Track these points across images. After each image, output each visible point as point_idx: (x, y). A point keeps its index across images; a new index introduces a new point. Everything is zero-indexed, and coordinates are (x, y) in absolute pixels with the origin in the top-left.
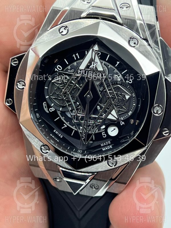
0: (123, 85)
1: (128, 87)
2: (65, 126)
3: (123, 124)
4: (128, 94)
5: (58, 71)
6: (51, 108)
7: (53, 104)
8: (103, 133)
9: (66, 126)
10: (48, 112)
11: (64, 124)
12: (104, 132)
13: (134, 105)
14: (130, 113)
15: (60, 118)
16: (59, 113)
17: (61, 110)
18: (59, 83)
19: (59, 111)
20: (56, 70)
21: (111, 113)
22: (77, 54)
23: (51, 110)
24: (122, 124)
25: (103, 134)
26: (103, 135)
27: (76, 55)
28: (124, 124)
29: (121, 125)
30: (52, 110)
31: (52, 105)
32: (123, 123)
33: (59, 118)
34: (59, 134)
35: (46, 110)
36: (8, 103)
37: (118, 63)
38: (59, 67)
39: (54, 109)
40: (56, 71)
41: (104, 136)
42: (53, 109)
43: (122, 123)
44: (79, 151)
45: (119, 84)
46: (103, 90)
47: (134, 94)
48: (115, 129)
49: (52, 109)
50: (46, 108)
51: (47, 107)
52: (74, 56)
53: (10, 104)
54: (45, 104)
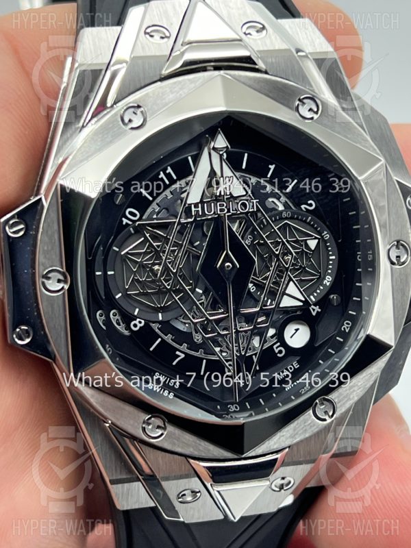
0: (297, 219)
1: (308, 220)
2: (179, 356)
3: (318, 312)
4: (312, 236)
5: (130, 223)
6: (133, 323)
7: (137, 310)
8: (275, 347)
9: (183, 356)
10: (126, 333)
11: (178, 353)
12: (279, 344)
13: (331, 260)
14: (328, 280)
15: (163, 340)
16: (155, 327)
17: (161, 318)
18: (140, 254)
19: (154, 322)
20: (125, 221)
21: (287, 292)
22: (169, 170)
23: (135, 326)
24: (315, 312)
25: (277, 348)
26: (277, 351)
27: (167, 172)
28: (320, 310)
29: (314, 314)
30: (139, 325)
31: (136, 313)
32: (317, 309)
33: (160, 339)
34: (169, 381)
35: (121, 328)
36: (21, 339)
37: (272, 167)
38: (131, 213)
39: (143, 321)
40: (127, 223)
41: (280, 352)
42: (140, 322)
43: (314, 310)
44: (233, 408)
45: (286, 218)
46: (252, 242)
47: (325, 233)
48: (297, 330)
49: (136, 322)
50: (119, 324)
51: (120, 321)
52: (162, 175)
53: (28, 341)
54: (115, 315)
